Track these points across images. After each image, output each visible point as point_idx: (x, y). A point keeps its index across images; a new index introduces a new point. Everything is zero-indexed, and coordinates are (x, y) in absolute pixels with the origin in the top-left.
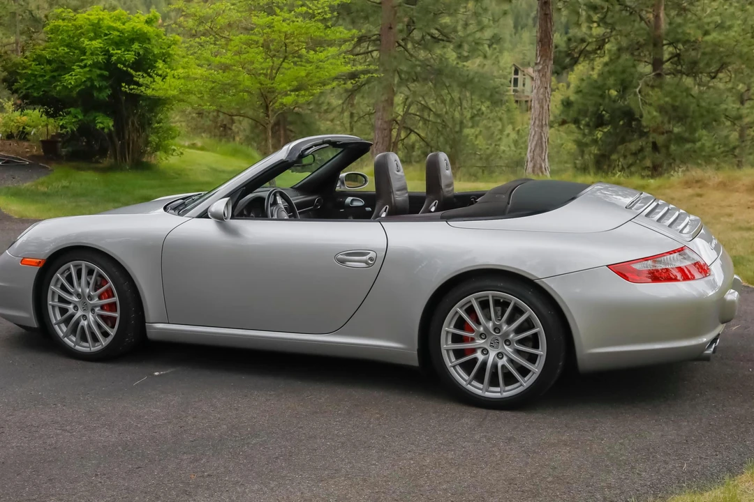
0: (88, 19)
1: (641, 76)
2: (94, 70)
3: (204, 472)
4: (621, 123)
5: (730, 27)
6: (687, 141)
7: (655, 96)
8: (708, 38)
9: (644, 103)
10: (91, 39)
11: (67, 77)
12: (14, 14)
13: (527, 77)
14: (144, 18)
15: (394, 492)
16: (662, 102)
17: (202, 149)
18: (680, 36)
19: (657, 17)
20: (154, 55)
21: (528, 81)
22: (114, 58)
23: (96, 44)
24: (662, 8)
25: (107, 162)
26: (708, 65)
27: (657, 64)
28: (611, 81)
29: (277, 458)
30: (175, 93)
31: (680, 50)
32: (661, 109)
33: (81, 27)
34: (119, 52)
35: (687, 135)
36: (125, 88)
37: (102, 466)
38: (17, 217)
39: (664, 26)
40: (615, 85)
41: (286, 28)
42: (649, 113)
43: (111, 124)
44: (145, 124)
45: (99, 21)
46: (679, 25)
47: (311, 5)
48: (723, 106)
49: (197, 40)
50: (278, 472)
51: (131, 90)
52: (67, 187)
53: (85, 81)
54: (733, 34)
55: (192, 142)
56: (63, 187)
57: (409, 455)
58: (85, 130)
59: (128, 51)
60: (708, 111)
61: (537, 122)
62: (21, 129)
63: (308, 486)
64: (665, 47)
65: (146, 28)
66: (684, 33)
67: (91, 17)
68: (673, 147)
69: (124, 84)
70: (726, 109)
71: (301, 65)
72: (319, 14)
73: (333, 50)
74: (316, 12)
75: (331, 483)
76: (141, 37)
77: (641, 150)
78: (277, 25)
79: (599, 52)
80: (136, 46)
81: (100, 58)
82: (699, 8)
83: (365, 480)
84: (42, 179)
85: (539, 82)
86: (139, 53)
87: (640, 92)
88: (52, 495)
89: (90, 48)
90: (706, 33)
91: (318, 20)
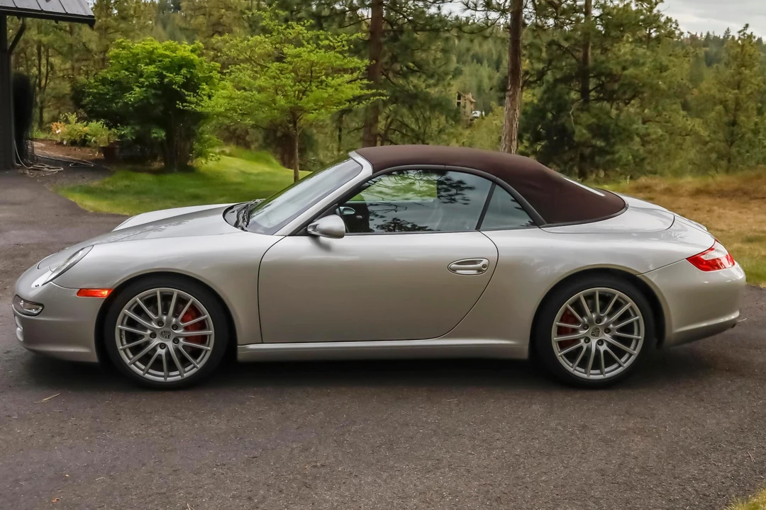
0: (144, 48)
1: (573, 101)
2: (149, 90)
3: (316, 462)
4: (555, 138)
5: (643, 64)
6: (608, 153)
7: (585, 118)
8: (626, 72)
9: (576, 123)
10: (147, 64)
11: (127, 95)
12: (71, 46)
13: (467, 101)
14: (190, 48)
15: (500, 485)
16: (590, 122)
17: (230, 155)
18: (603, 71)
19: (586, 55)
20: (198, 79)
21: (468, 104)
22: (166, 80)
23: (152, 68)
24: (590, 48)
25: (158, 165)
26: (624, 93)
27: (585, 92)
28: (550, 106)
29: (380, 447)
30: (222, 109)
31: (602, 82)
32: (589, 128)
33: (138, 54)
34: (171, 75)
35: (607, 148)
36: (179, 105)
37: (220, 455)
38: (92, 211)
39: (591, 63)
40: (553, 108)
41: (314, 57)
42: (580, 131)
43: (163, 134)
44: (190, 135)
45: (153, 50)
46: (603, 62)
47: (332, 39)
48: (635, 126)
49: (238, 66)
50: (386, 462)
51: (184, 107)
52: (129, 186)
53: (142, 99)
54: (647, 69)
55: (222, 150)
56: (126, 186)
57: (499, 444)
58: (141, 139)
59: (178, 74)
60: (624, 130)
61: (507, 138)
62: (83, 137)
63: (418, 478)
64: (591, 79)
65: (194, 57)
66: (606, 68)
67: (146, 46)
68: (597, 158)
69: (178, 102)
70: (637, 129)
71: (322, 89)
72: (338, 46)
73: (347, 77)
74: (336, 45)
75: (438, 474)
76: (189, 64)
77: (572, 159)
78: (305, 55)
79: (538, 82)
80: (184, 71)
81: (155, 80)
82: (617, 49)
83: (468, 471)
84: (107, 179)
85: (510, 105)
86: (186, 77)
87: (572, 113)
88: (181, 488)
89: (147, 72)
90: (624, 68)
91: (337, 52)
